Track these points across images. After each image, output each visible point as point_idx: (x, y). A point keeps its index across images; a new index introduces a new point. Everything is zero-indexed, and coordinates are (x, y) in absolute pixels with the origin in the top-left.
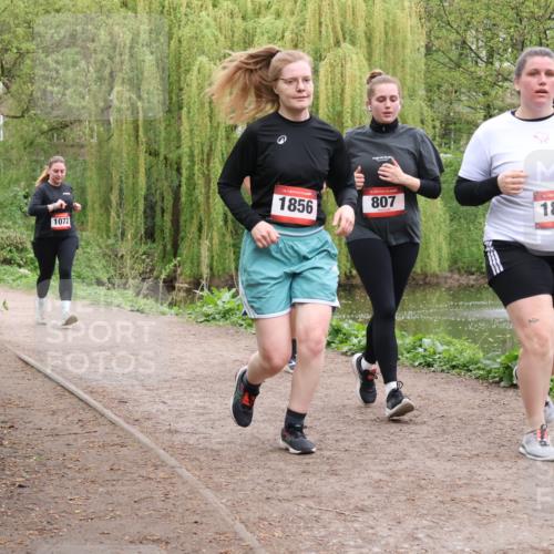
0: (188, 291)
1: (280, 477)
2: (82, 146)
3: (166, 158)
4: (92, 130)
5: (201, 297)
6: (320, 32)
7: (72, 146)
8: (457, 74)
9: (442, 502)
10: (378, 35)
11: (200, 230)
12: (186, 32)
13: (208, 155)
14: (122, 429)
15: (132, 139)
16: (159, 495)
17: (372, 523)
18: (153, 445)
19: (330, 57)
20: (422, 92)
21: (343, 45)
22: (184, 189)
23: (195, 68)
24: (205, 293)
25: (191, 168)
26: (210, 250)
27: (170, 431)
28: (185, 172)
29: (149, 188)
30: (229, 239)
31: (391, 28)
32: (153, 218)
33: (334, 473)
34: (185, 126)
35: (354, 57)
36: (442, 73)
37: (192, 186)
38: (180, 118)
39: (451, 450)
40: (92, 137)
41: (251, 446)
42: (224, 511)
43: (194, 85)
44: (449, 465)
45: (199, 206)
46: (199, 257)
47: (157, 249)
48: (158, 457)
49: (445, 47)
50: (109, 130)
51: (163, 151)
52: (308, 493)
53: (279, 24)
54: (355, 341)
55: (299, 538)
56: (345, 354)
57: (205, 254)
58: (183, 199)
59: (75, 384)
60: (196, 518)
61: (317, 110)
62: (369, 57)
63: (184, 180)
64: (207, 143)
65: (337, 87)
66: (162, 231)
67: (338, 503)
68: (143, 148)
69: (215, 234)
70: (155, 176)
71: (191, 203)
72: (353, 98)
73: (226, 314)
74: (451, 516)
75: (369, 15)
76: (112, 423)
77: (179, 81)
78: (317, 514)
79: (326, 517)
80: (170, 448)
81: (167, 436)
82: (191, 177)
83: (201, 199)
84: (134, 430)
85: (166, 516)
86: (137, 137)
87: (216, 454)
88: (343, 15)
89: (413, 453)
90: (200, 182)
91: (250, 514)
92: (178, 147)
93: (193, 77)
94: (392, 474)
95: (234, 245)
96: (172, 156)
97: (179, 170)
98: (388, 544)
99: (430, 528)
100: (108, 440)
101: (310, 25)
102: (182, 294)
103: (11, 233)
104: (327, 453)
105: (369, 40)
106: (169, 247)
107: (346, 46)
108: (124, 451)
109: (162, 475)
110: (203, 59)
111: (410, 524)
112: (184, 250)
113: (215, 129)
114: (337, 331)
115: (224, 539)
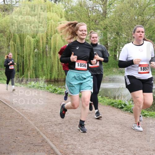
1: (44, 118)
2: (4, 53)
3: (21, 56)
4: (6, 50)
5: (28, 83)
6: (52, 31)
7: (2, 53)
9: (75, 122)
11: (28, 70)
13: (30, 55)
14: (13, 109)
15: (14, 52)
16: (20, 122)
17: (62, 126)
18: (19, 112)
19: (53, 36)
21: (56, 33)
22: (25, 62)
23: (27, 38)
24: (29, 82)
25: (26, 58)
26: (30, 74)
27: (22, 109)
28: (25, 58)
29: (18, 62)
30: (34, 72)
32: (19, 67)
33: (55, 117)
35: (58, 36)
37: (26, 61)
38: (24, 48)
40: (6, 51)
41: (38, 112)
42: (33, 125)
43: (27, 41)
44: (76, 115)
45: (28, 65)
46: (28, 75)
47: (19, 73)
48: (20, 114)
50: (9, 50)
51: (20, 54)
52: (50, 121)
54: (59, 91)
55: (48, 129)
56: (57, 94)
57: (29, 74)
58: (25, 64)
59: (3, 100)
60: (28, 126)
61: (51, 47)
63: (25, 60)
64: (29, 53)
65: (55, 42)
66: (20, 70)
67: (55, 123)
68: (16, 53)
69: (31, 71)
70: (19, 59)
71: (26, 64)
72: (58, 44)
73: (33, 86)
76: (11, 108)
77: (23, 40)
78: (51, 125)
79: (53, 125)
80: (22, 113)
81: (22, 110)
82: (26, 59)
83: (28, 64)
84: (15, 109)
85: (22, 126)
86: (15, 51)
87: (31, 114)
90: (28, 60)
91: (38, 125)
92: (23, 53)
93: (26, 40)
95: (35, 73)
97: (24, 58)
98: (65, 130)
99: (73, 127)
100: (10, 111)
101: (49, 29)
102: (25, 82)
104: (53, 113)
106: (22, 73)
108: (13, 113)
109: (21, 118)
110: (28, 36)
111: (69, 126)
112: (25, 74)
113: (31, 50)
114: (55, 90)
115: (33, 130)
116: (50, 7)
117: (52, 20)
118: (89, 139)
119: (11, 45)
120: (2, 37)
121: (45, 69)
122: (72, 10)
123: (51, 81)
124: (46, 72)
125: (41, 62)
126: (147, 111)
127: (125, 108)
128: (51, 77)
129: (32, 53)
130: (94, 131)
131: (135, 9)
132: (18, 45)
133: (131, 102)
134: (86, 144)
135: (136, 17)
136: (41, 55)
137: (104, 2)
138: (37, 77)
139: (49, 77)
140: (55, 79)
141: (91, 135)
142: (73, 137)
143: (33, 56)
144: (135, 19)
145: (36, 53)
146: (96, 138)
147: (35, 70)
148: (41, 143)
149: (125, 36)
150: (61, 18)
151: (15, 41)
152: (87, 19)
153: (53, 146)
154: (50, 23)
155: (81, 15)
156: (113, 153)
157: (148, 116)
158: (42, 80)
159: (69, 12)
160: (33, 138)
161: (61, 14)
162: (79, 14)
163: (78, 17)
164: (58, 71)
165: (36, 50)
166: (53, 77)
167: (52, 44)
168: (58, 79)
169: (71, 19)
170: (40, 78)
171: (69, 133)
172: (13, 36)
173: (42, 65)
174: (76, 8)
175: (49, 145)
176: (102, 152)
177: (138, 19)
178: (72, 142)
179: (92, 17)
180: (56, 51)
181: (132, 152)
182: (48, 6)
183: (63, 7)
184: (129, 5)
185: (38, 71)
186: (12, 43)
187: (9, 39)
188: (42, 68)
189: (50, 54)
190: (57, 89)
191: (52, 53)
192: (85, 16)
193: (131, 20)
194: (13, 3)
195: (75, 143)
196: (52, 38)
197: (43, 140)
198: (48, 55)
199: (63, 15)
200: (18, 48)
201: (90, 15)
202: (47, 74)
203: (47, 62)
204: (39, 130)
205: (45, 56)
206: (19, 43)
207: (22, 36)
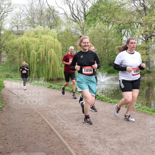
0: (31, 81)
7: (16, 62)
8: (66, 53)
10: (56, 48)
11: (33, 73)
12: (31, 47)
13: (34, 63)
17: (55, 110)
19: (50, 50)
20: (62, 55)
24: (33, 81)
25: (31, 65)
30: (37, 74)
31: (57, 47)
33: (50, 104)
34: (31, 59)
36: (64, 52)
39: (65, 101)
40: (18, 61)
42: (36, 110)
44: (65, 103)
46: (33, 76)
49: (64, 49)
52: (47, 107)
53: (43, 46)
54: (53, 87)
55: (46, 113)
56: (52, 89)
60: (32, 111)
61: (48, 57)
62: (55, 50)
64: (33, 61)
65: (51, 54)
67: (51, 108)
69: (35, 73)
72: (53, 55)
73: (36, 84)
74: (65, 109)
75: (55, 45)
77: (30, 53)
78: (48, 110)
82: (31, 66)
83: (33, 69)
88: (51, 45)
89: (61, 101)
90: (33, 66)
91: (39, 110)
93: (32, 53)
94: (58, 104)
96: (29, 63)
98: (57, 113)
99: (63, 111)
101: (47, 46)
103: (8, 73)
104: (49, 102)
105: (55, 48)
107: (52, 49)
110: (33, 50)
111: (60, 110)
112: (31, 75)
113: (35, 59)
114: (51, 86)
115: (36, 113)
116: (47, 32)
117: (49, 40)
118: (74, 119)
119: (21, 56)
120: (16, 51)
121: (44, 72)
122: (62, 34)
123: (48, 80)
124: (45, 74)
125: (41, 67)
126: (112, 99)
127: (98, 98)
128: (48, 77)
129: (35, 61)
130: (77, 113)
131: (102, 34)
132: (26, 56)
133: (101, 94)
134: (72, 123)
135: (103, 39)
136: (41, 63)
137: (82, 29)
138: (39, 77)
139: (47, 77)
140: (51, 79)
141: (75, 116)
142: (63, 118)
143: (36, 64)
144: (102, 40)
145: (38, 61)
146: (79, 118)
147: (38, 73)
148: (42, 122)
149: (97, 50)
150: (55, 39)
151: (24, 54)
152: (72, 40)
153: (50, 124)
154: (47, 42)
155: (68, 37)
156: (90, 128)
157: (112, 103)
158: (42, 79)
159: (60, 34)
160: (36, 119)
161: (54, 36)
162: (66, 36)
163: (66, 38)
164: (53, 73)
165: (38, 60)
166: (49, 78)
167: (49, 55)
168: (53, 79)
169: (61, 39)
170: (41, 78)
171: (61, 115)
172: (23, 51)
173: (42, 69)
174: (64, 33)
175: (47, 123)
176: (83, 128)
177: (104, 39)
178: (63, 121)
179: (74, 38)
180: (51, 60)
181: (102, 127)
182: (46, 31)
183: (56, 32)
184: (99, 31)
185: (40, 73)
186: (22, 55)
187: (20, 53)
188: (42, 72)
189: (47, 62)
190: (52, 85)
191: (49, 61)
192: (70, 37)
193: (100, 40)
194: (23, 30)
195: (65, 122)
196: (49, 52)
197: (43, 120)
198: (46, 63)
199: (56, 37)
200: (26, 59)
201: (73, 37)
202: (46, 76)
203: (45, 67)
204: (40, 114)
205: (44, 63)
206: (27, 55)
207: (29, 51)
